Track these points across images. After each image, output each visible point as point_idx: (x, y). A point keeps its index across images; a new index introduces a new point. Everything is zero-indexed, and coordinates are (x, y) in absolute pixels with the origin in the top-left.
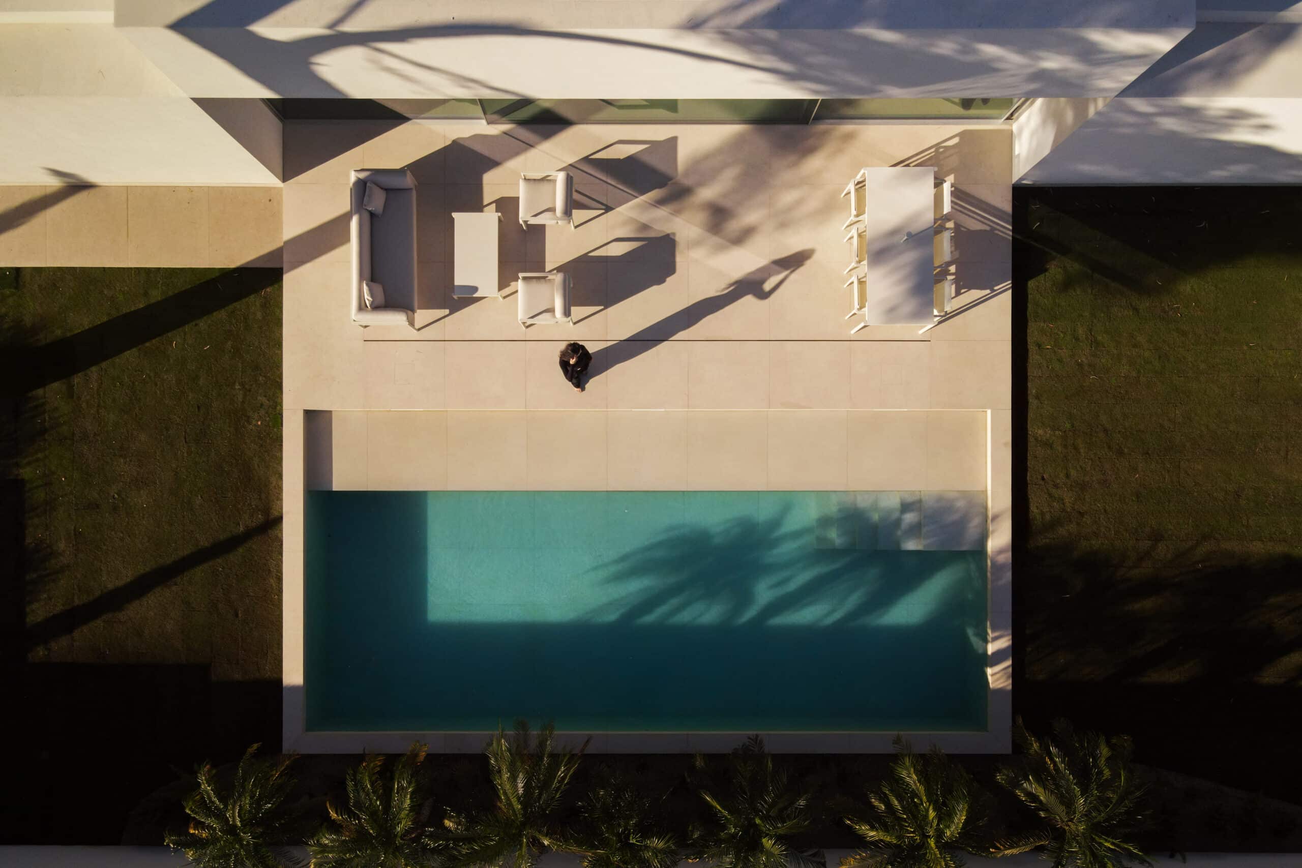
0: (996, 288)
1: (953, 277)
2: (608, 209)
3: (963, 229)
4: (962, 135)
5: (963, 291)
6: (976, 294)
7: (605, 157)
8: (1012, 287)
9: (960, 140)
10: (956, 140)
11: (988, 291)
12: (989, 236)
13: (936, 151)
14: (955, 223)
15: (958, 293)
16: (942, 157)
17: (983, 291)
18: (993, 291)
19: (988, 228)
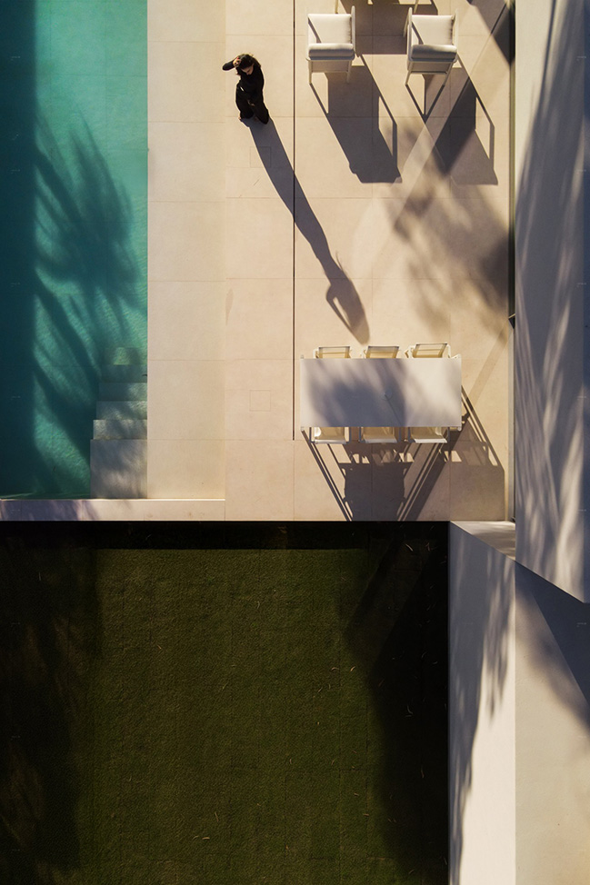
0: (346, 503)
1: (357, 461)
2: (425, 117)
3: (405, 470)
4: (500, 469)
5: (344, 470)
6: (341, 483)
7: (477, 115)
8: (348, 522)
9: (496, 467)
10: (494, 463)
11: (343, 496)
12: (399, 496)
13: (483, 443)
14: (411, 463)
15: (341, 466)
16: (478, 449)
17: (343, 491)
18: (344, 501)
19: (406, 496)
